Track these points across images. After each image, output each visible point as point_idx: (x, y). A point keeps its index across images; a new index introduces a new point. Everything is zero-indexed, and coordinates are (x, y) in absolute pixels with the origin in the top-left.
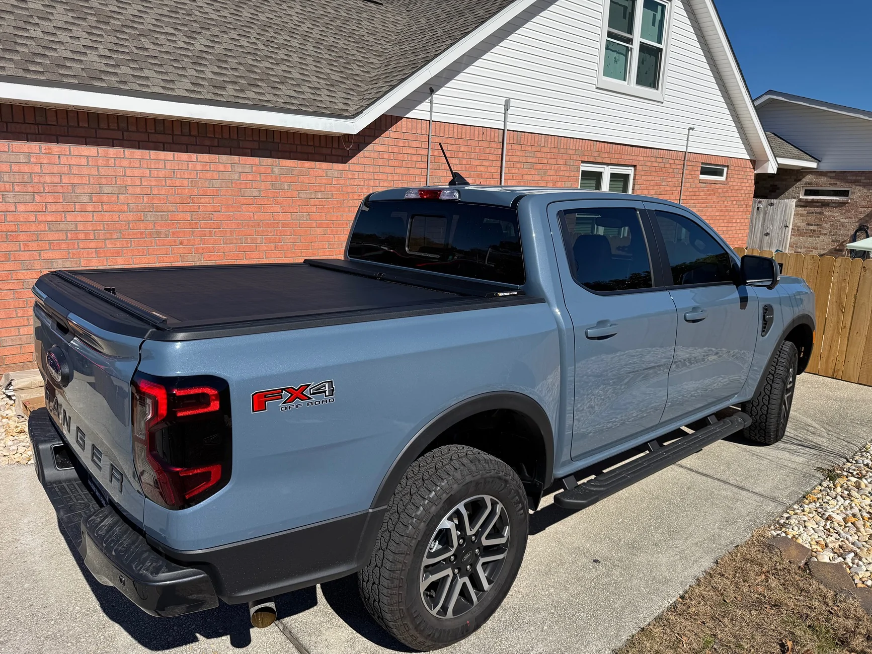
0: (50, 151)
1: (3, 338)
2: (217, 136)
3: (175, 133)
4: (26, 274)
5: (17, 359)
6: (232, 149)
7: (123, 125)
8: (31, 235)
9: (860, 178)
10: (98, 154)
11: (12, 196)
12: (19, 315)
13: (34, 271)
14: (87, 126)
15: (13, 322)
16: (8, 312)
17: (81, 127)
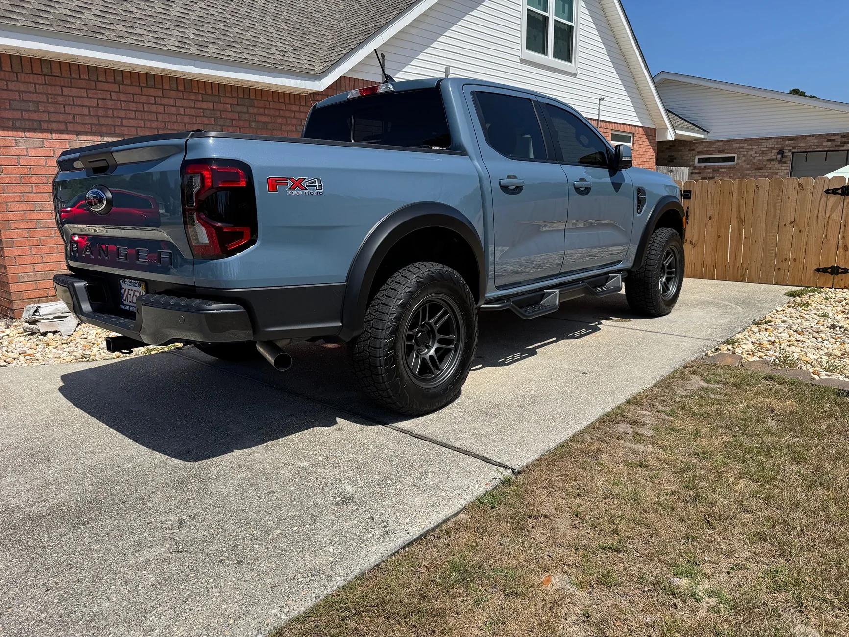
0: (56, 100)
1: (20, 274)
2: (201, 92)
3: (164, 88)
4: (38, 214)
5: (34, 294)
6: (214, 104)
7: (119, 79)
8: (42, 178)
9: (743, 145)
10: (98, 105)
11: (24, 141)
12: (34, 253)
13: (45, 211)
14: (87, 78)
15: (29, 260)
16: (24, 250)
17: (82, 79)
